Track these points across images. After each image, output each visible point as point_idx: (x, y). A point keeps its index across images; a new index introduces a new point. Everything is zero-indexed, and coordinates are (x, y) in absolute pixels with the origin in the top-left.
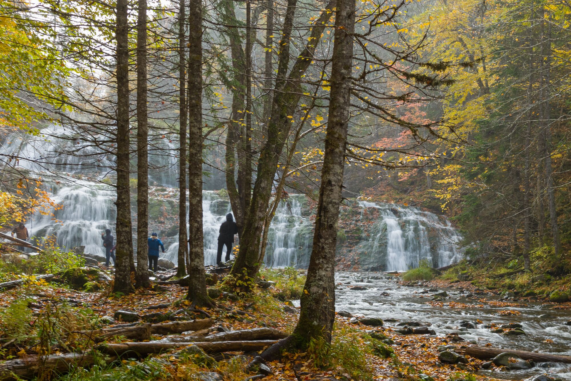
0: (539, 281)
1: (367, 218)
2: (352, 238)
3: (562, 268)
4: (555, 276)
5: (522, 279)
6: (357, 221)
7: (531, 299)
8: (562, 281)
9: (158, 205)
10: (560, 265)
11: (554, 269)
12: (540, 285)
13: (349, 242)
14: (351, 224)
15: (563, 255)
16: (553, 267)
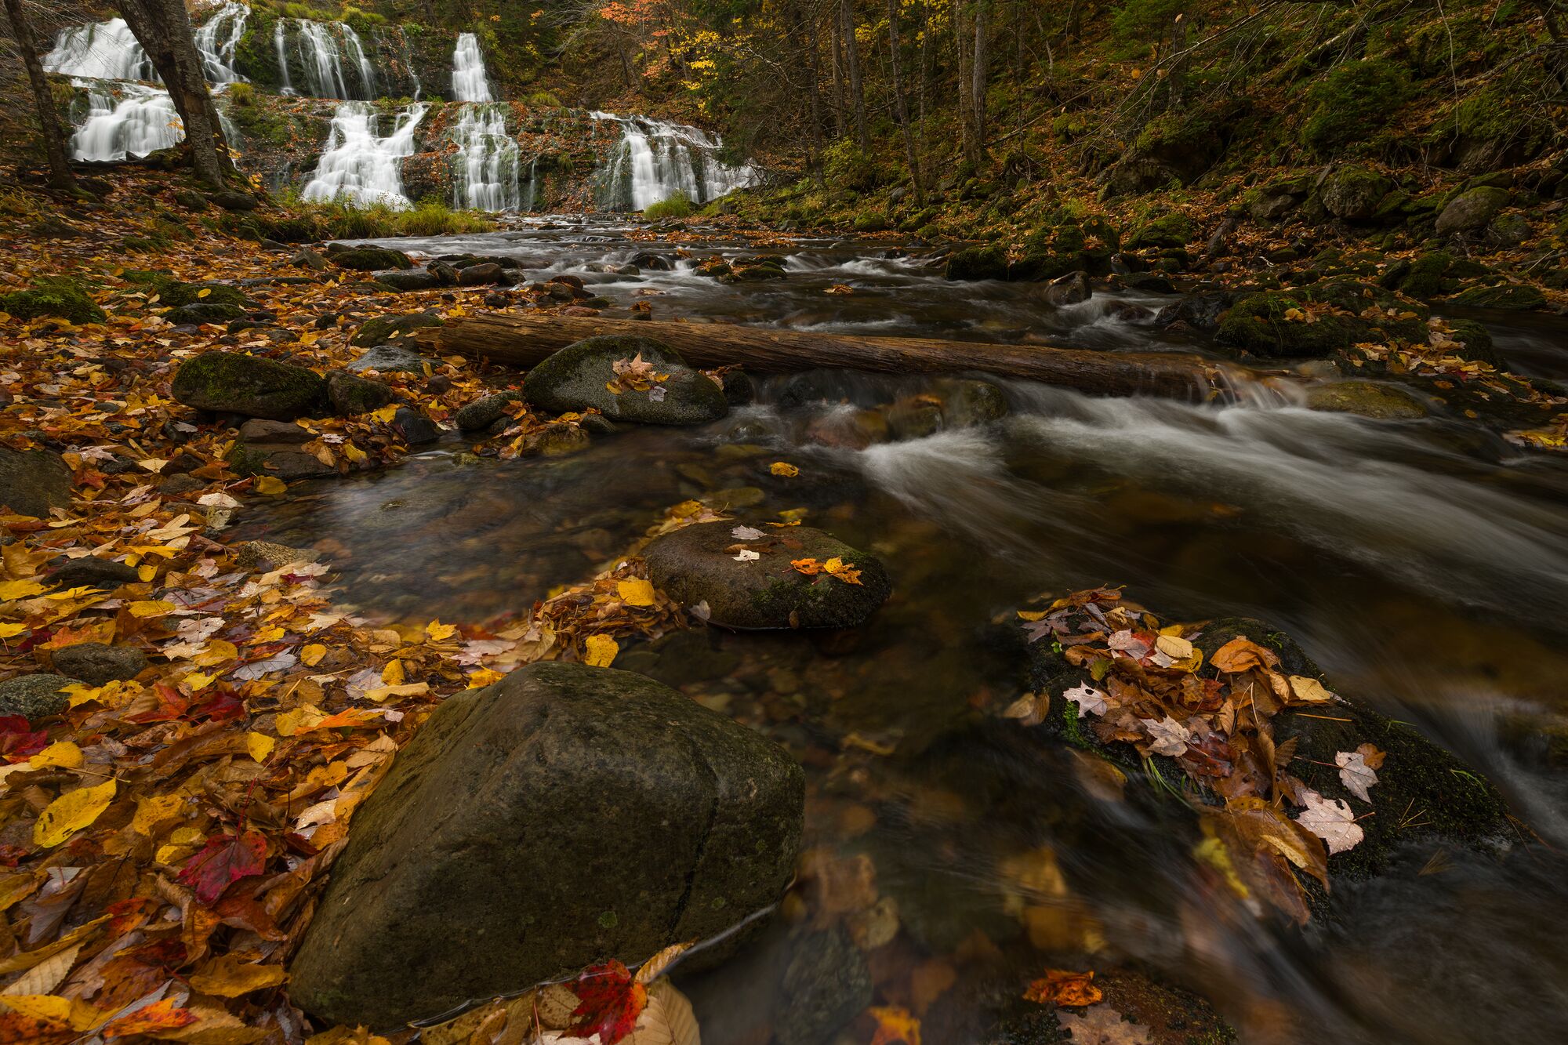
0: (839, 202)
1: (602, 136)
2: (581, 165)
3: (874, 176)
4: (863, 192)
5: (812, 202)
6: (587, 140)
7: (824, 229)
8: (874, 199)
9: (282, 123)
10: (870, 173)
11: (861, 181)
12: (840, 208)
13: (578, 172)
14: (578, 144)
15: (875, 155)
16: (859, 177)
